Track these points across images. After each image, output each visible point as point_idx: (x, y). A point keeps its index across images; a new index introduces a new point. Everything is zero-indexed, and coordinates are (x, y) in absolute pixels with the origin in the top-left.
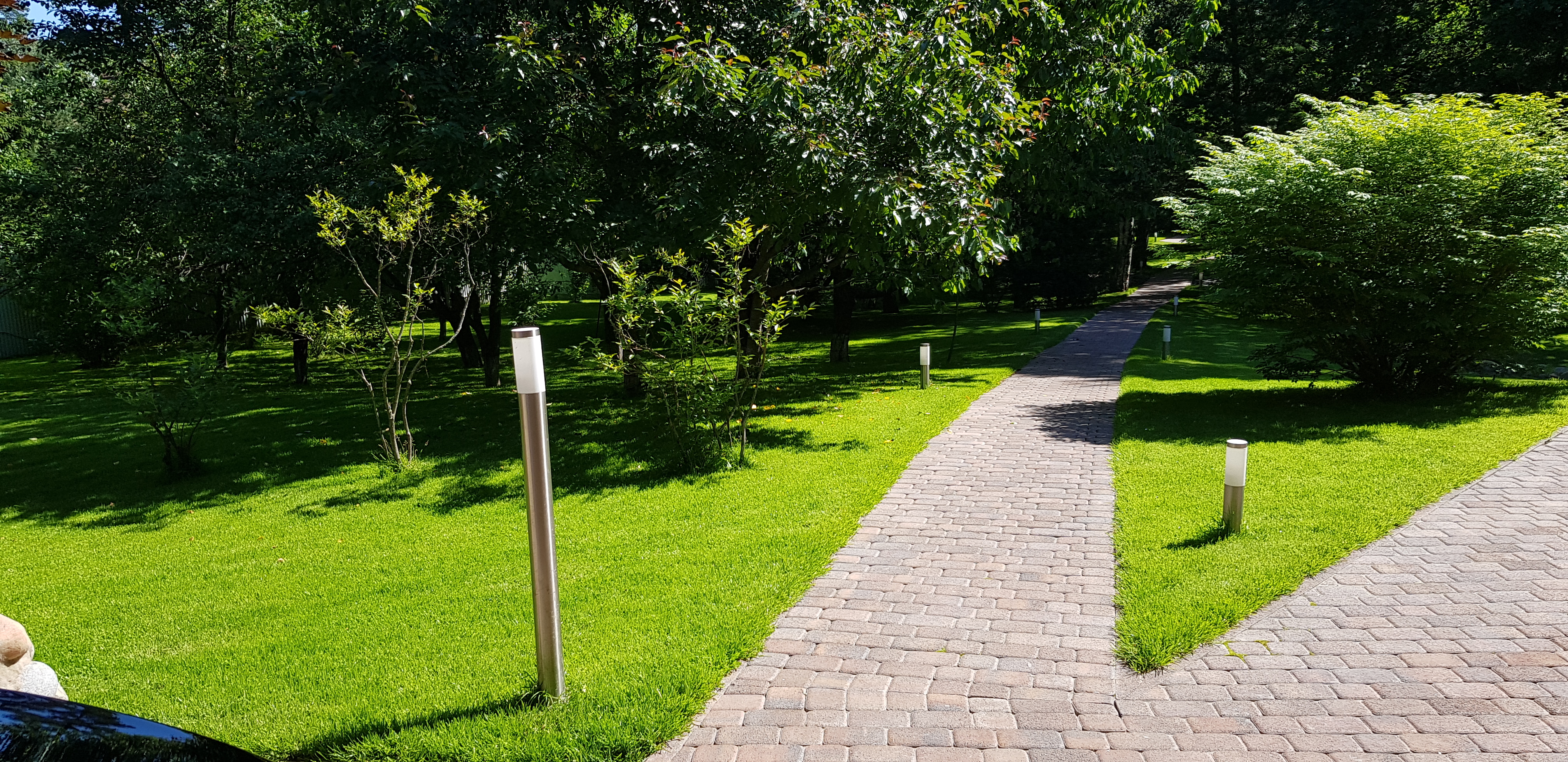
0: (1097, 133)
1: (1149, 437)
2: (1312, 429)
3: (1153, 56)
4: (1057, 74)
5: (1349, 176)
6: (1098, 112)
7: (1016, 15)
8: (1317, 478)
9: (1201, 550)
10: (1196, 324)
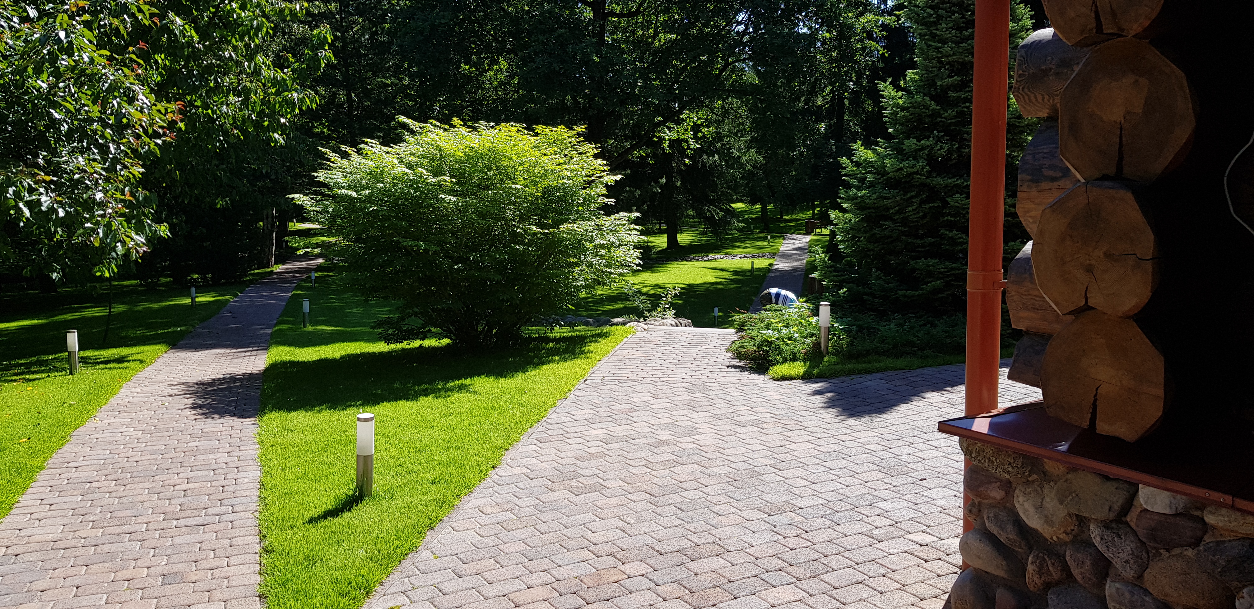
0: (235, 136)
1: (291, 407)
2: (423, 387)
3: (280, 75)
4: (193, 82)
5: (439, 182)
6: (235, 119)
7: (147, 24)
8: (431, 431)
9: (339, 519)
10: (330, 295)
